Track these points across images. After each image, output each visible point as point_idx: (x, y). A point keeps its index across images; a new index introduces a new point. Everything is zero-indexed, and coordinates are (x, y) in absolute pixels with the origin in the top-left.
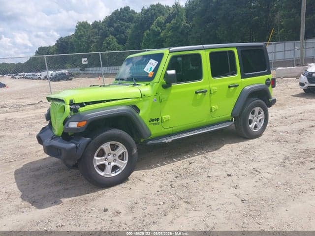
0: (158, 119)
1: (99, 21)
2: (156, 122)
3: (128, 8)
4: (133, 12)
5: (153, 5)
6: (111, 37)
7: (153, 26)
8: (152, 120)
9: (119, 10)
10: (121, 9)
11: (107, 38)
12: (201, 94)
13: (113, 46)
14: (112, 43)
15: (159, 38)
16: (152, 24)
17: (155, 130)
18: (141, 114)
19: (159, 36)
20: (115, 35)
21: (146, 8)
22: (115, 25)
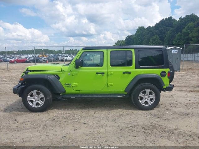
0: (70, 85)
1: (151, 26)
2: (69, 86)
3: (171, 18)
4: (174, 20)
5: (188, 16)
6: (156, 36)
7: (184, 29)
8: (66, 84)
9: (165, 19)
10: (166, 18)
11: (153, 37)
12: (100, 75)
13: (156, 42)
14: (155, 40)
15: (187, 37)
16: (184, 28)
17: (68, 90)
18: (60, 80)
19: (187, 36)
20: (159, 35)
21: (182, 18)
22: (160, 29)
